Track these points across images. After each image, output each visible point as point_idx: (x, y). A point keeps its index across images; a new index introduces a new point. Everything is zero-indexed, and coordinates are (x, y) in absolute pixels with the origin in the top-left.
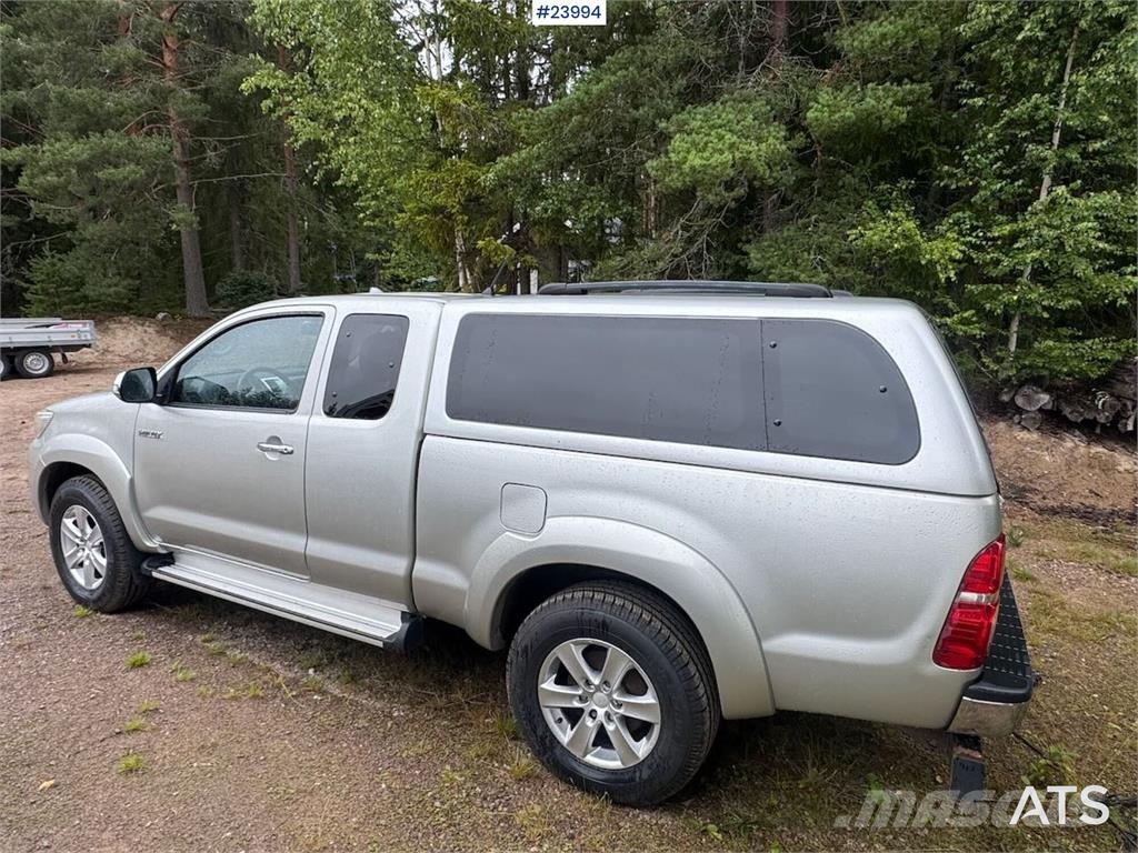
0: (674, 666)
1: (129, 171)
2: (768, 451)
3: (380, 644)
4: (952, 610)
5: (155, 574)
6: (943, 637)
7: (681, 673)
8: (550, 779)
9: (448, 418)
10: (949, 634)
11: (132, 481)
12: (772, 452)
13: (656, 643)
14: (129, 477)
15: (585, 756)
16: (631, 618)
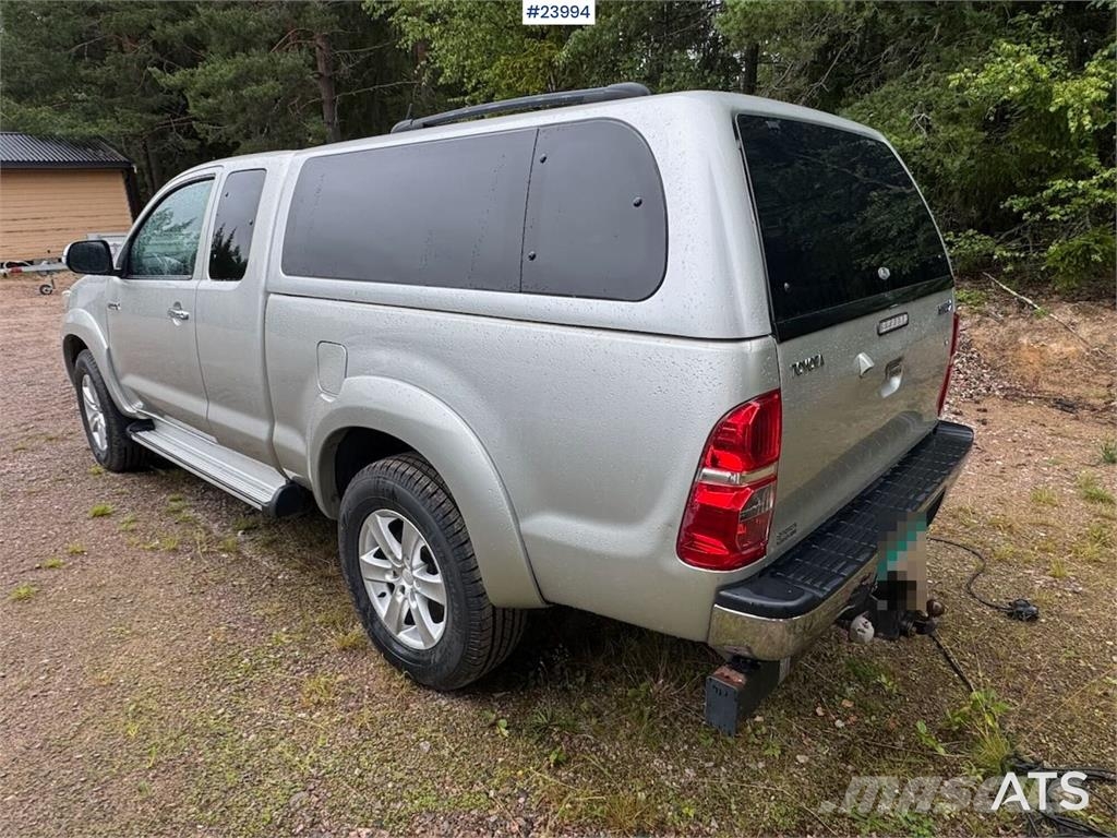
0: (450, 544)
1: (269, 87)
2: (520, 292)
3: (260, 508)
4: (693, 491)
5: (134, 438)
6: (684, 526)
7: (456, 552)
8: (374, 652)
9: (283, 275)
10: (691, 522)
11: (109, 350)
12: (525, 292)
13: (435, 518)
14: (106, 347)
15: (398, 632)
16: (416, 488)
